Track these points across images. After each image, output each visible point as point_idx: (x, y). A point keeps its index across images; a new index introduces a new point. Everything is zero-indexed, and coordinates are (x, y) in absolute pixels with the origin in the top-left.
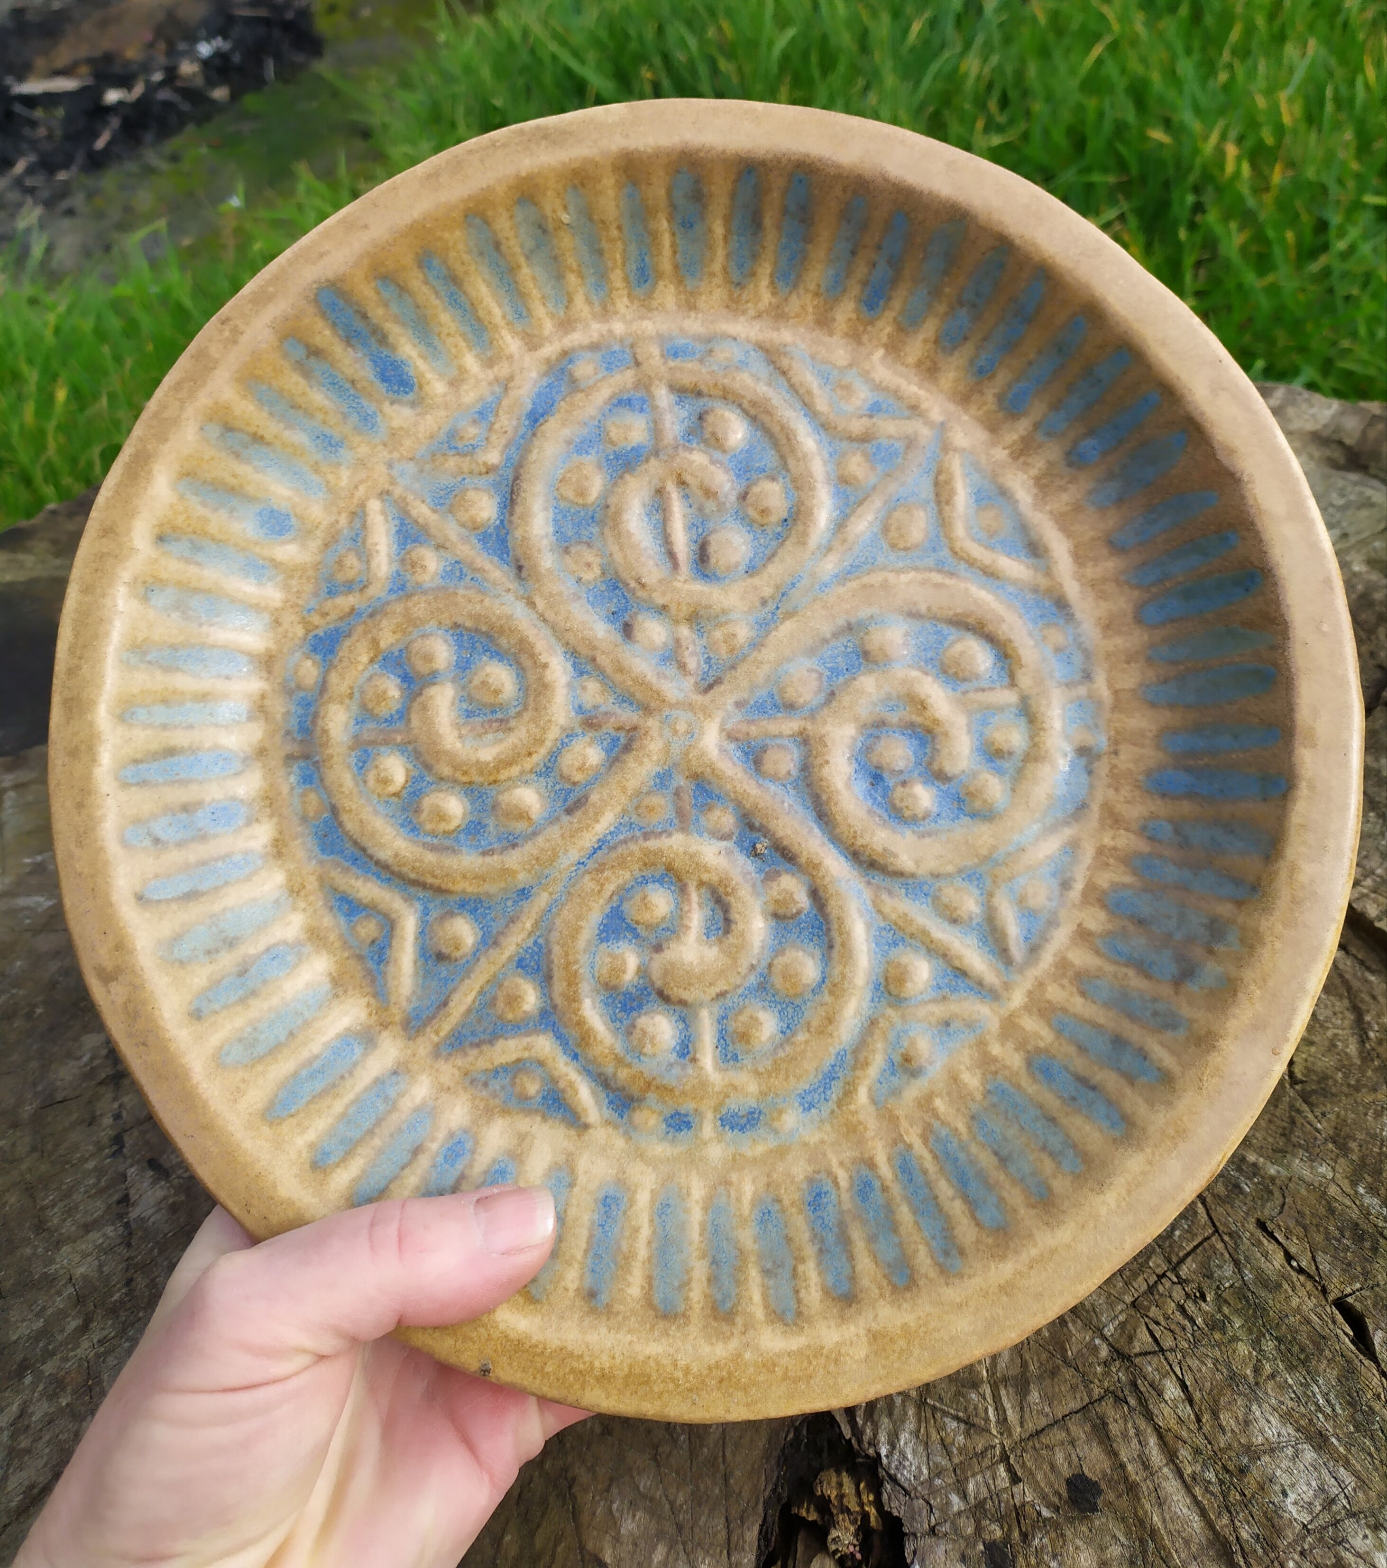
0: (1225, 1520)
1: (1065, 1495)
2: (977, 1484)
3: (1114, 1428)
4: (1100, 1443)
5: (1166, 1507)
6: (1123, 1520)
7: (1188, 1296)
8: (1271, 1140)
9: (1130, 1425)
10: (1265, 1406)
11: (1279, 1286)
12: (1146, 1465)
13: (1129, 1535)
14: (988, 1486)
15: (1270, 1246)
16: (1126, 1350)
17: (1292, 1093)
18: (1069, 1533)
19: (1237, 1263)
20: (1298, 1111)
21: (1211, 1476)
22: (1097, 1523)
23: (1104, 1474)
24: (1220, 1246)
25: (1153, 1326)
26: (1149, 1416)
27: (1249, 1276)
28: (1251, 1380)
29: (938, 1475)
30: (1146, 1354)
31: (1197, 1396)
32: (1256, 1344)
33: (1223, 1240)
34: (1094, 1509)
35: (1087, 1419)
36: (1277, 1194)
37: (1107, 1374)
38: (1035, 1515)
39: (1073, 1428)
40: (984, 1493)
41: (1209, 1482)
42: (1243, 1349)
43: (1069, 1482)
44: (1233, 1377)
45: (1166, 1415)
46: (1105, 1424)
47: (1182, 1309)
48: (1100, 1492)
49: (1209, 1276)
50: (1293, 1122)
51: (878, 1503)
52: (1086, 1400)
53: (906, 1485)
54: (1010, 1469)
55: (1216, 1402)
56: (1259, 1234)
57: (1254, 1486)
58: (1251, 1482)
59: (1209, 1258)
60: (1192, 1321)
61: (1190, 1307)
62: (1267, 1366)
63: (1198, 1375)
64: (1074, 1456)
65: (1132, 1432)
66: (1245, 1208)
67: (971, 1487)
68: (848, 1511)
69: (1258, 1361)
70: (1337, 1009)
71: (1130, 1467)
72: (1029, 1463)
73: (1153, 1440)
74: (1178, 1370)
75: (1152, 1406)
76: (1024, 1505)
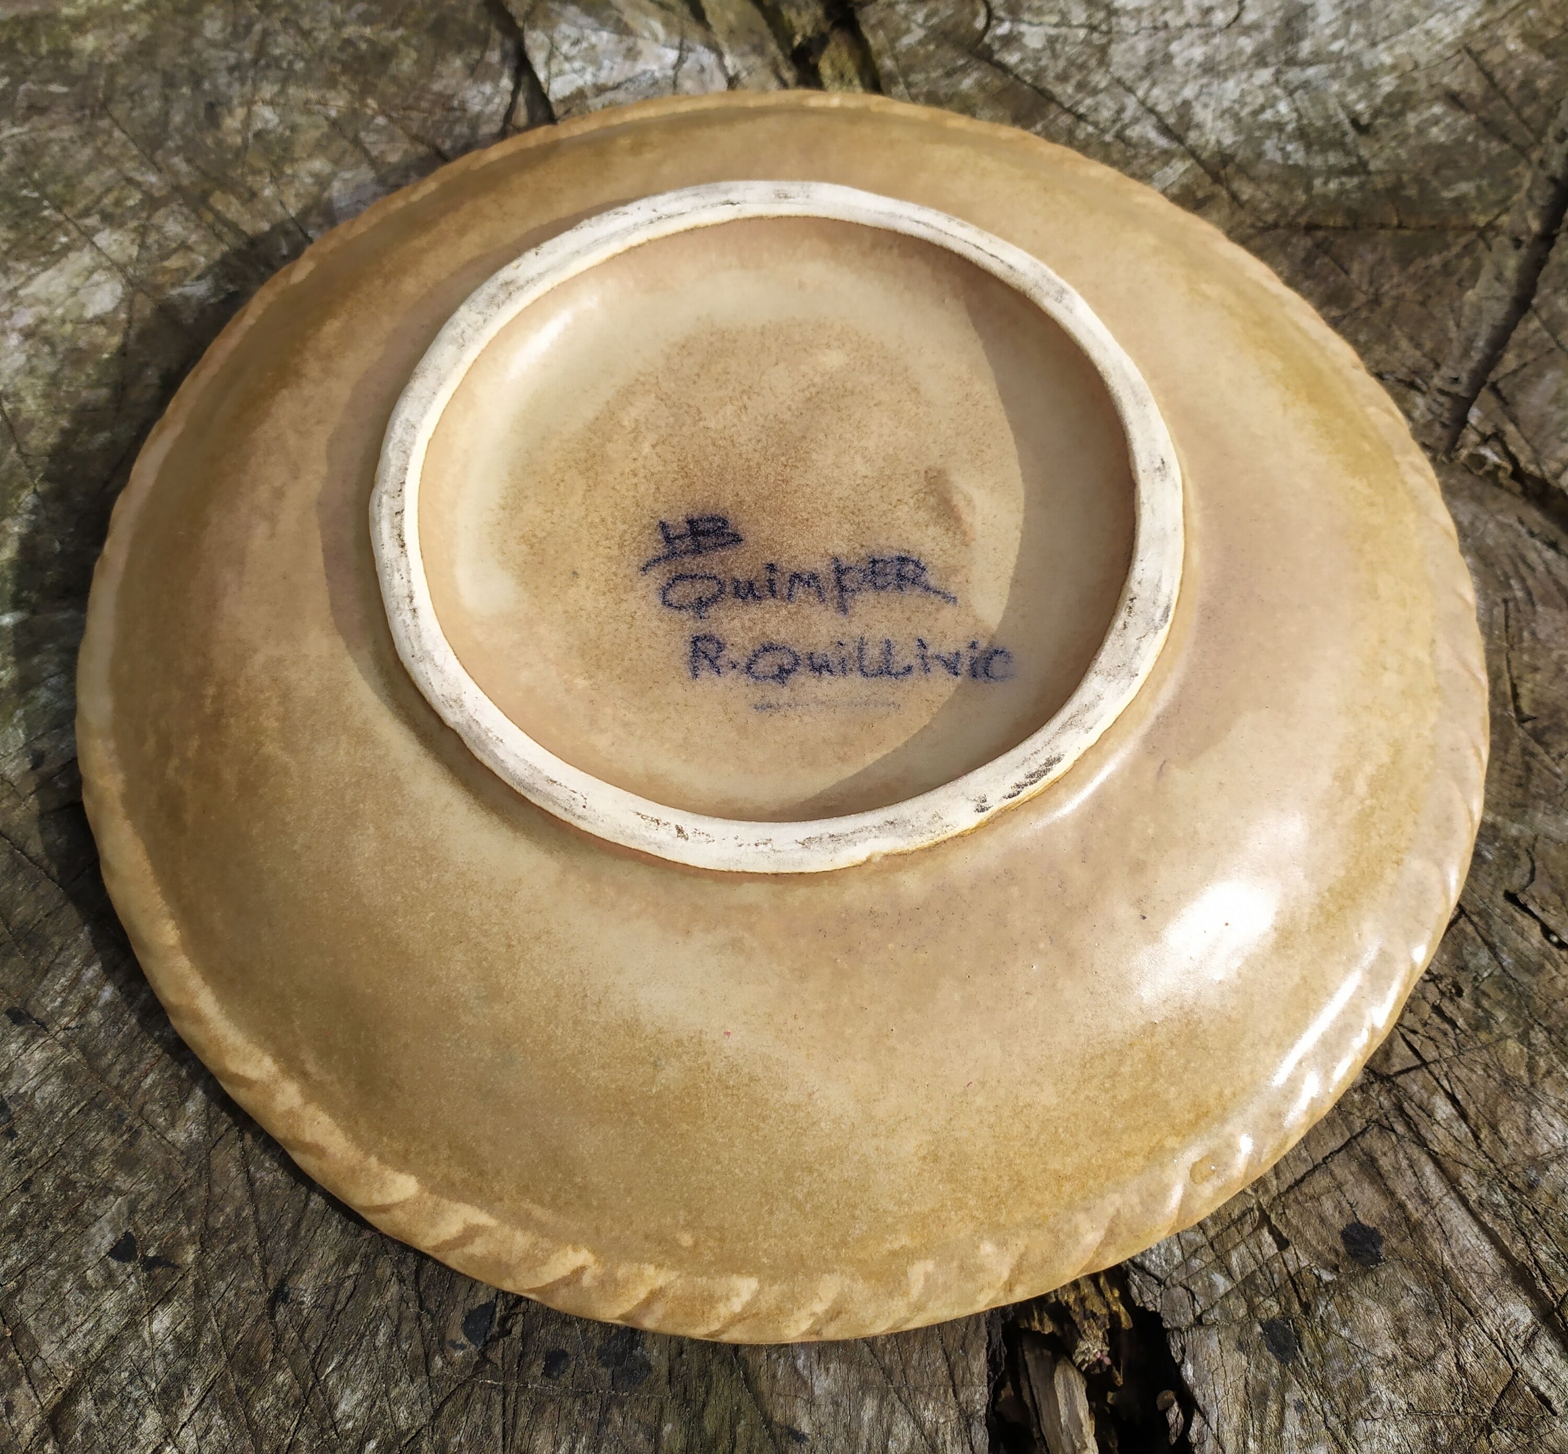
0: (1521, 1245)
1: (1342, 1249)
2: (1241, 1257)
3: (1385, 1163)
4: (1372, 1183)
5: (1452, 1241)
6: (1412, 1265)
7: (1442, 993)
8: (1507, 793)
9: (1401, 1155)
10: (1545, 1108)
11: (1541, 967)
12: (1426, 1200)
13: (1419, 1282)
14: (1253, 1256)
15: (1524, 921)
16: (1385, 1070)
17: (1521, 733)
18: (1354, 1294)
19: (1492, 947)
20: (1533, 755)
21: (1498, 1198)
22: (1383, 1275)
23: (1383, 1219)
24: (1470, 929)
25: (1411, 1037)
26: (1422, 1143)
27: (1508, 961)
28: (1526, 1082)
29: (1194, 1254)
30: (1407, 1071)
31: (1471, 1110)
32: (1524, 1039)
33: (1472, 922)
34: (1377, 1260)
35: (1351, 1157)
36: (1524, 859)
37: (1366, 1101)
38: (1314, 1280)
39: (1337, 1171)
40: (1252, 1266)
41: (1498, 1206)
42: (1513, 1047)
43: (1344, 1235)
44: (1507, 1082)
45: (1440, 1139)
46: (1373, 1160)
47: (1437, 1010)
48: (1381, 1240)
49: (1464, 968)
50: (1528, 769)
51: (1126, 1298)
52: (1348, 1136)
53: (1158, 1273)
54: (1273, 1231)
55: (1493, 1113)
56: (1511, 908)
57: (1546, 1201)
58: (1542, 1199)
59: (1460, 946)
60: (1454, 1025)
61: (1448, 1008)
62: (1542, 1063)
63: (1470, 1086)
64: (1344, 1203)
65: (1405, 1163)
66: (1490, 880)
67: (1234, 1260)
68: (1094, 1315)
69: (1531, 1058)
70: (1559, 624)
71: (1410, 1206)
72: (1294, 1221)
73: (1429, 1169)
74: (1445, 1083)
75: (1423, 1132)
76: (1299, 1272)
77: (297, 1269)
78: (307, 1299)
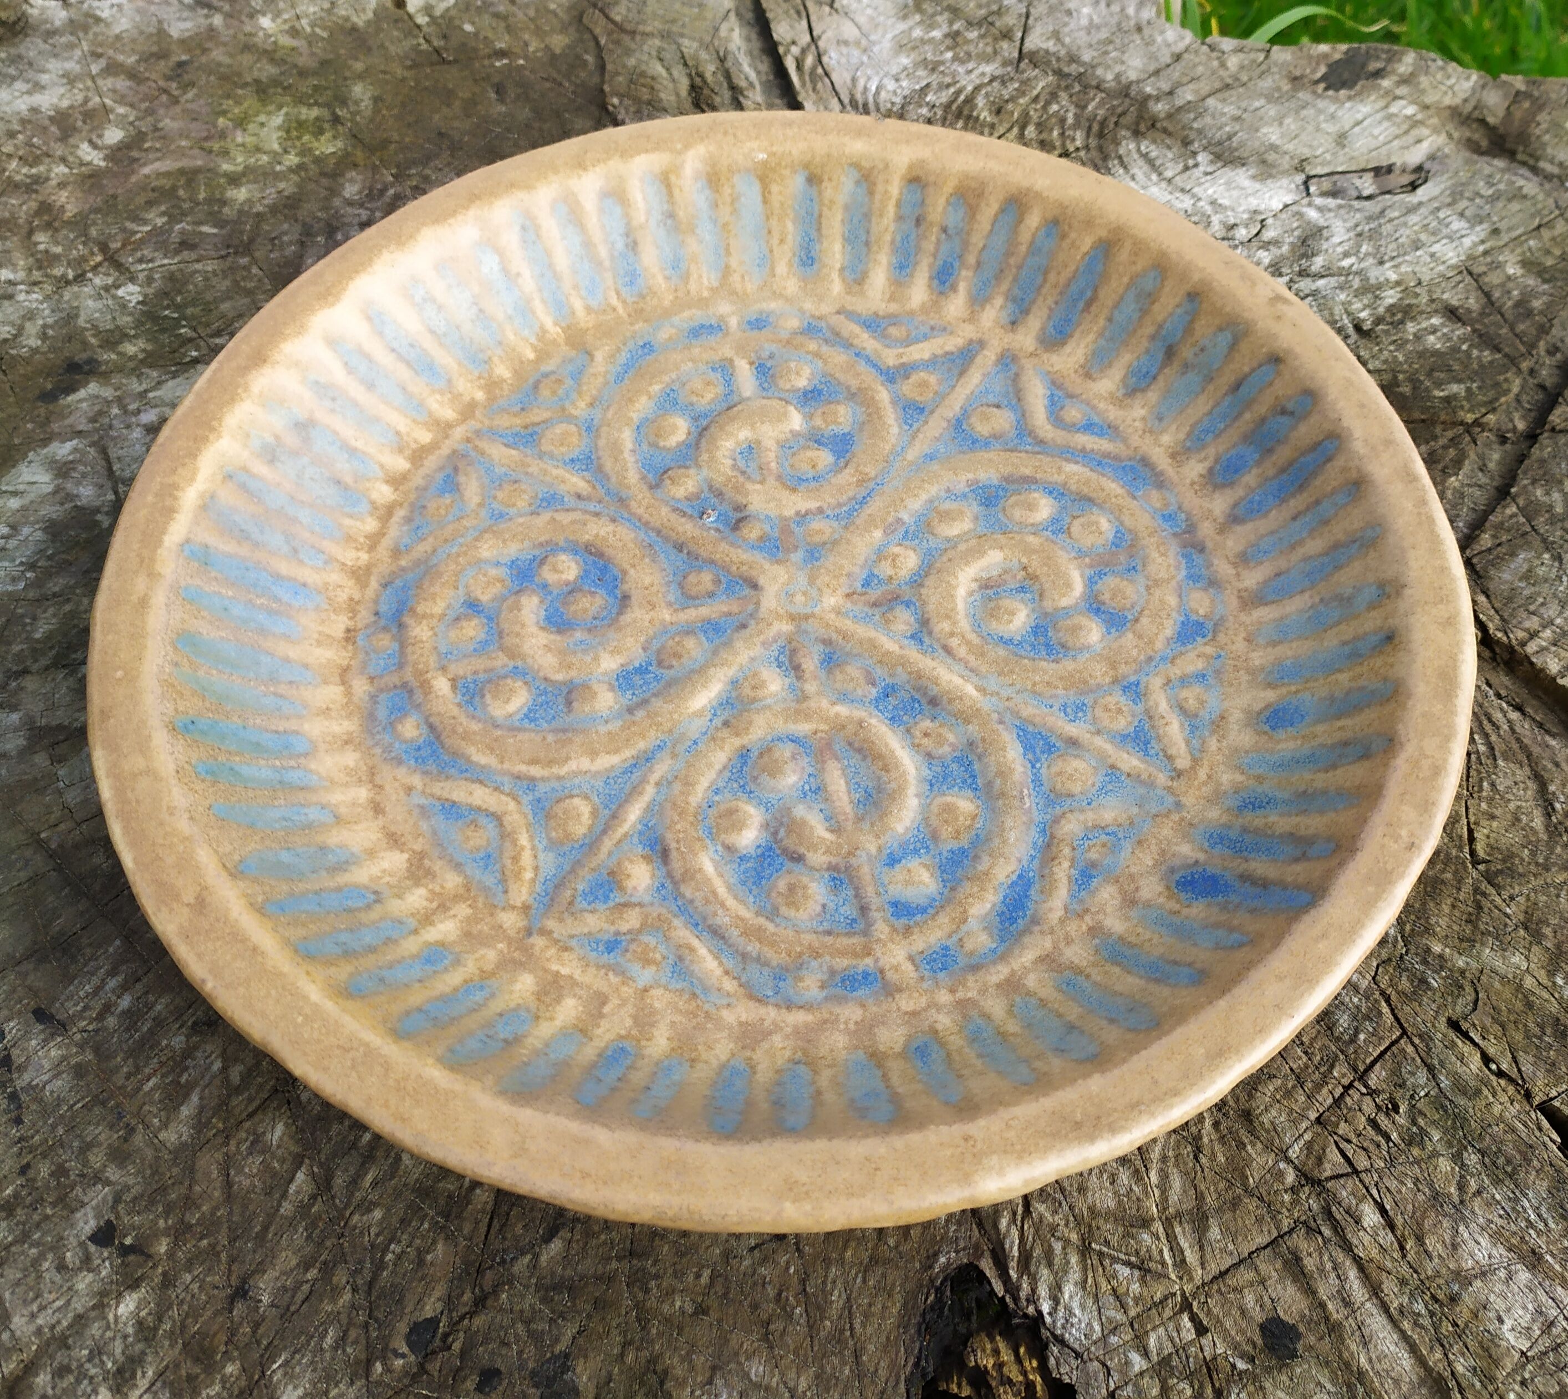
0: (1438, 1355)
1: (1259, 1342)
2: (1159, 1339)
3: (1309, 1263)
4: (1294, 1281)
5: (1371, 1346)
6: (1328, 1364)
7: (1378, 1108)
8: (1456, 927)
9: (1326, 1258)
10: (1473, 1226)
11: (1478, 1092)
12: (1347, 1303)
13: (1334, 1381)
14: (1171, 1339)
15: (1466, 1048)
16: (1316, 1173)
17: (1475, 874)
18: (1268, 1385)
19: (1430, 1069)
20: (1484, 894)
21: (1419, 1307)
22: (1298, 1370)
23: (1303, 1316)
24: (1410, 1049)
25: (1343, 1145)
26: (1347, 1247)
27: (1445, 1083)
28: (1456, 1200)
29: (1113, 1331)
30: (1338, 1177)
31: (1399, 1221)
32: (1457, 1158)
33: (1413, 1043)
34: (1293, 1355)
35: (1277, 1255)
36: (1469, 989)
37: (1295, 1202)
38: (1229, 1368)
39: (1262, 1267)
40: (1169, 1347)
41: (1419, 1314)
42: (1444, 1165)
43: (1263, 1327)
44: (1437, 1198)
45: (1365, 1244)
46: (1298, 1259)
47: (1373, 1123)
48: (1299, 1336)
49: (1402, 1085)
50: (1479, 907)
51: (1043, 1369)
52: (1275, 1234)
53: (1076, 1346)
54: (1194, 1318)
55: (1420, 1225)
56: (1452, 1034)
57: (1466, 1315)
58: (1463, 1313)
59: (1399, 1065)
60: (1388, 1138)
61: (1383, 1121)
62: (1472, 1183)
63: (1398, 1197)
64: (1266, 1298)
65: (1329, 1266)
66: (1434, 1006)
67: (1152, 1341)
68: (1010, 1382)
69: (1462, 1177)
70: (1518, 778)
71: (1330, 1306)
72: (1215, 1311)
73: (1353, 1274)
74: (1374, 1192)
75: (1349, 1236)
76: (1215, 1358)
77: (260, 1269)
78: (265, 1299)
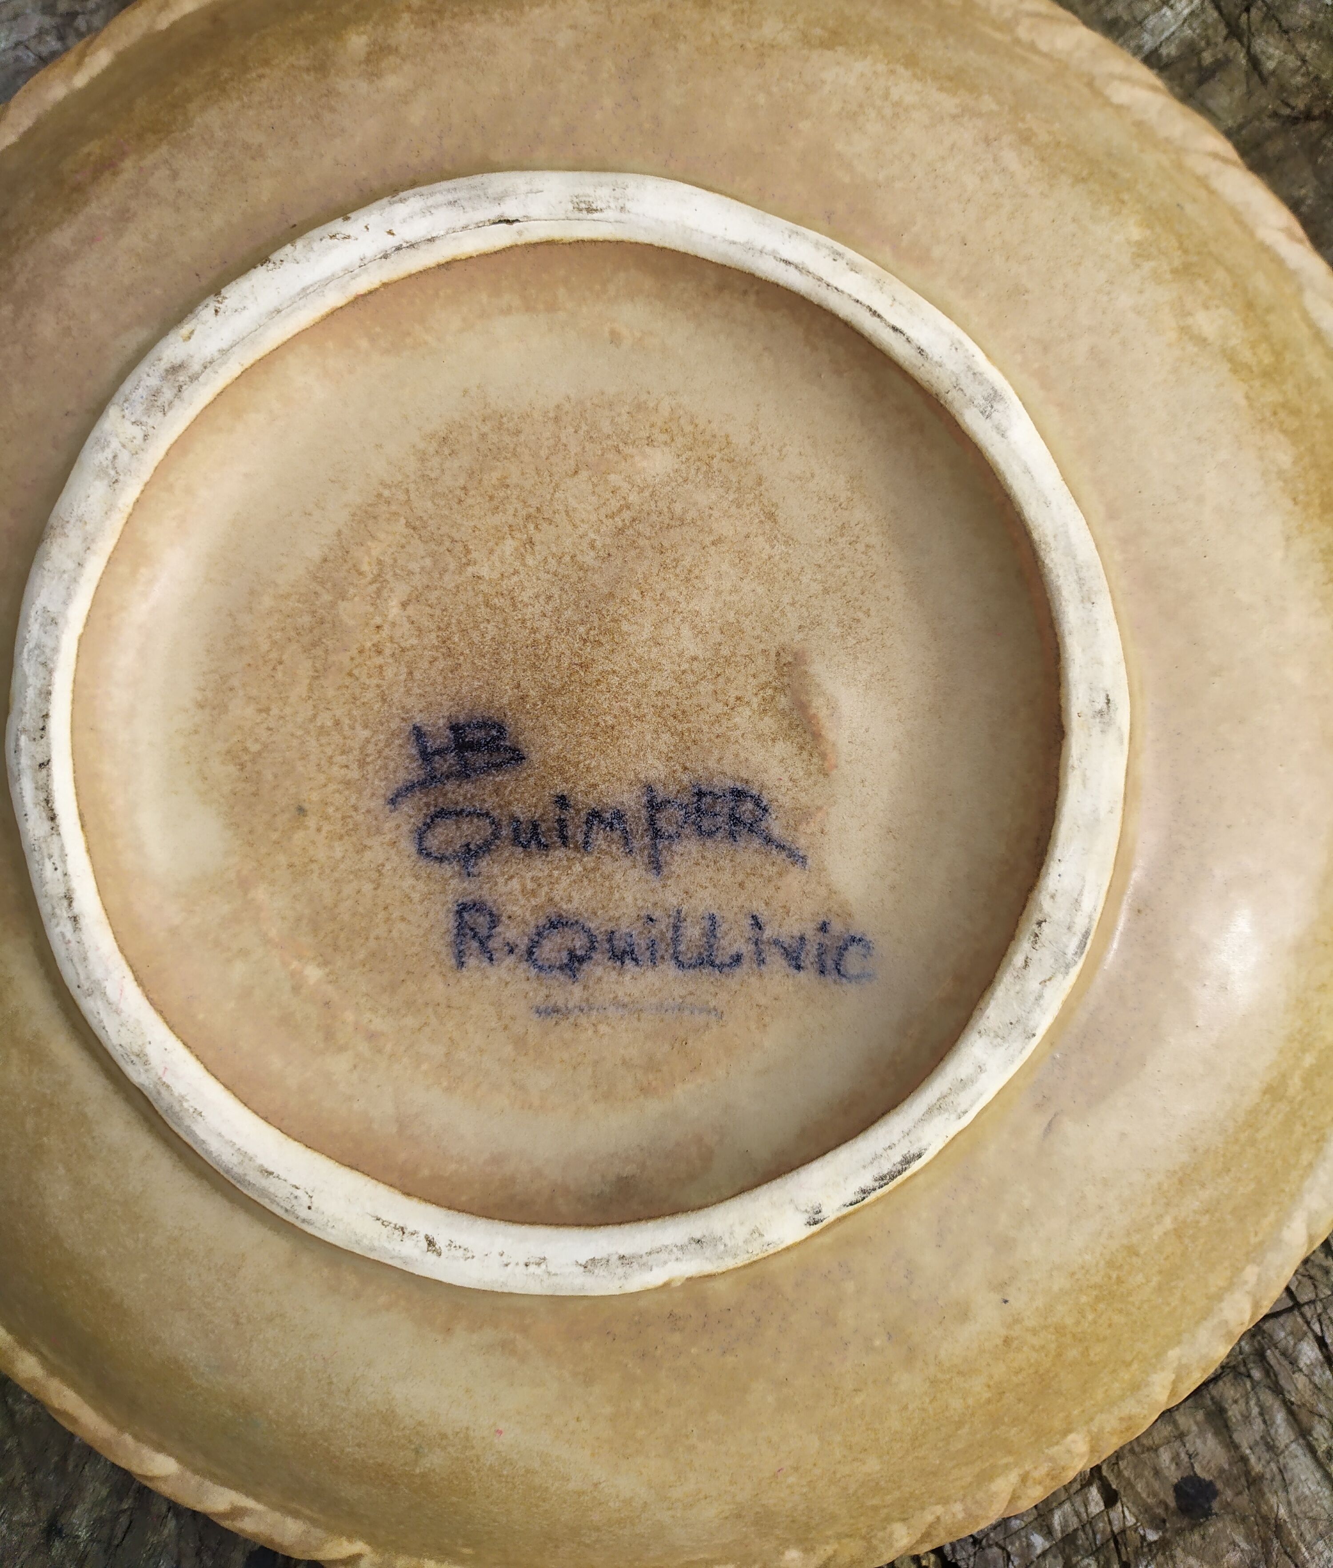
1: (1172, 1503)
2: (1065, 1515)
3: (1234, 1412)
4: (1217, 1434)
5: (1291, 1489)
6: (1244, 1519)
9: (1252, 1403)
12: (1269, 1446)
13: (1248, 1538)
14: (1078, 1514)
18: (1178, 1550)
22: (1211, 1529)
23: (1221, 1471)
26: (1278, 1390)
34: (1207, 1513)
35: (1199, 1407)
38: (1138, 1540)
39: (1182, 1421)
40: (1074, 1523)
43: (1178, 1489)
45: (1299, 1386)
46: (1221, 1409)
48: (1215, 1493)
54: (1103, 1486)
64: (1183, 1456)
65: (1255, 1411)
67: (1057, 1519)
71: (1253, 1460)
72: (1126, 1473)
73: (1280, 1417)
74: (1316, 1327)
75: (1282, 1382)
76: (1123, 1531)
